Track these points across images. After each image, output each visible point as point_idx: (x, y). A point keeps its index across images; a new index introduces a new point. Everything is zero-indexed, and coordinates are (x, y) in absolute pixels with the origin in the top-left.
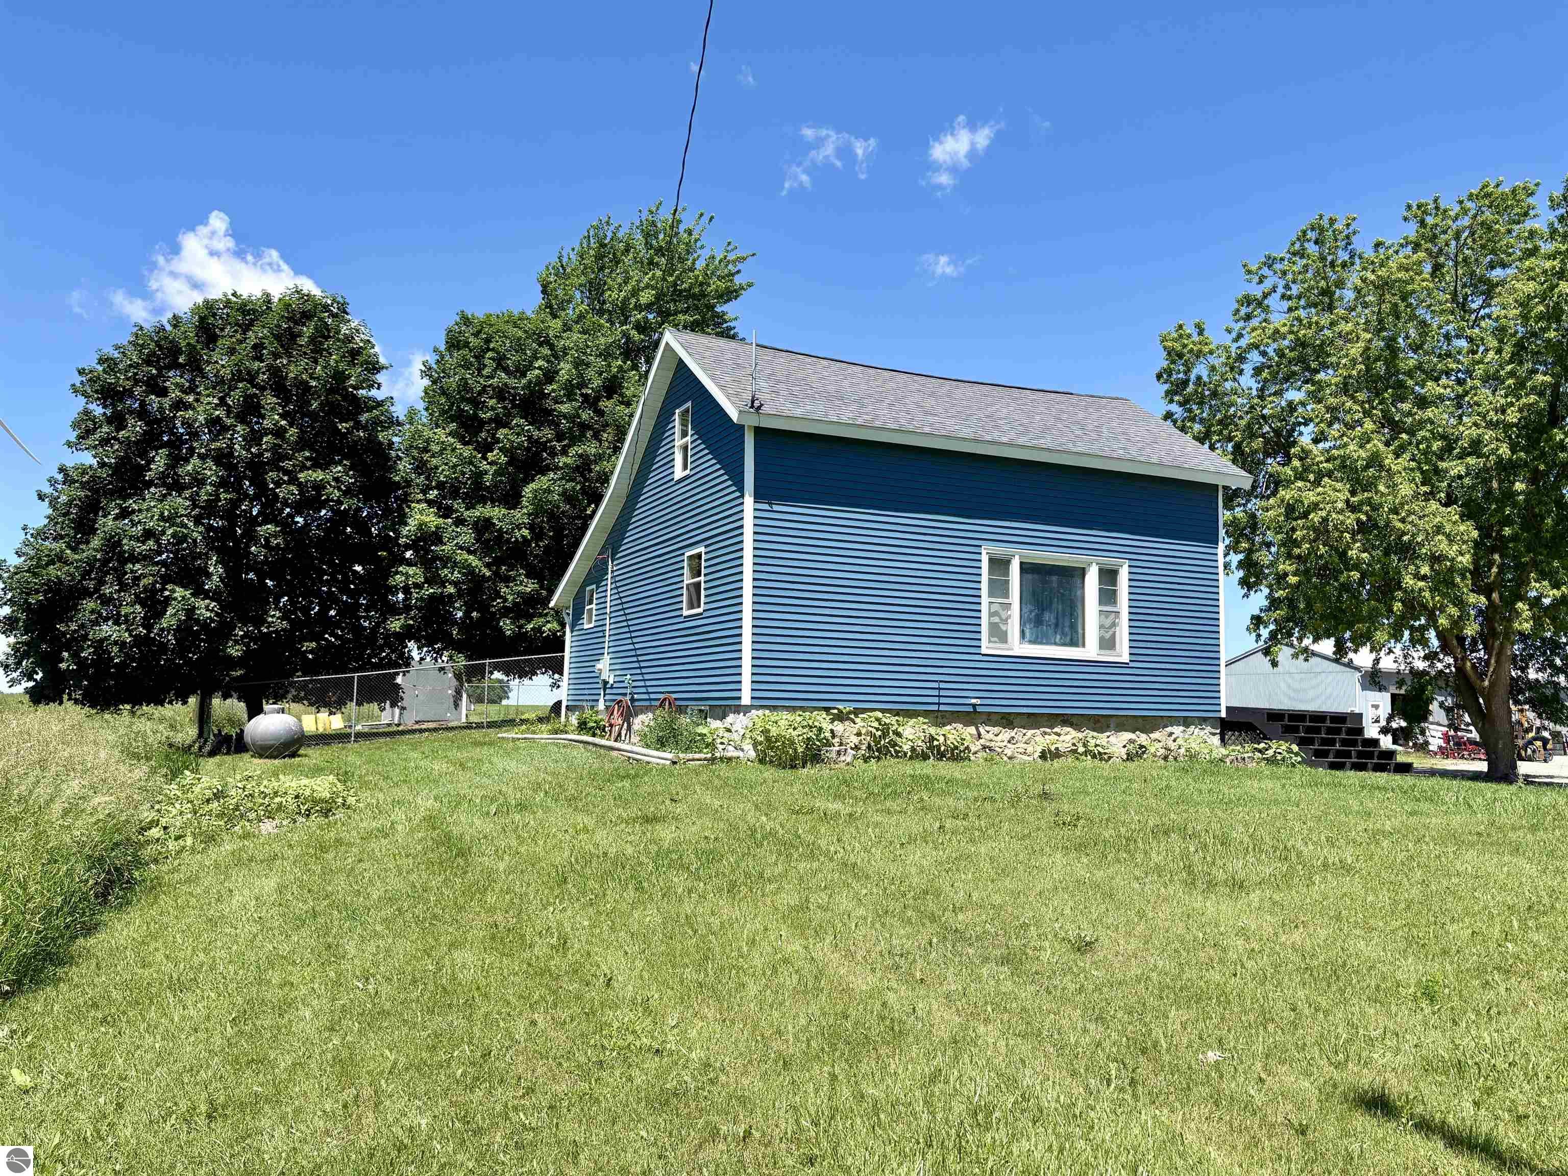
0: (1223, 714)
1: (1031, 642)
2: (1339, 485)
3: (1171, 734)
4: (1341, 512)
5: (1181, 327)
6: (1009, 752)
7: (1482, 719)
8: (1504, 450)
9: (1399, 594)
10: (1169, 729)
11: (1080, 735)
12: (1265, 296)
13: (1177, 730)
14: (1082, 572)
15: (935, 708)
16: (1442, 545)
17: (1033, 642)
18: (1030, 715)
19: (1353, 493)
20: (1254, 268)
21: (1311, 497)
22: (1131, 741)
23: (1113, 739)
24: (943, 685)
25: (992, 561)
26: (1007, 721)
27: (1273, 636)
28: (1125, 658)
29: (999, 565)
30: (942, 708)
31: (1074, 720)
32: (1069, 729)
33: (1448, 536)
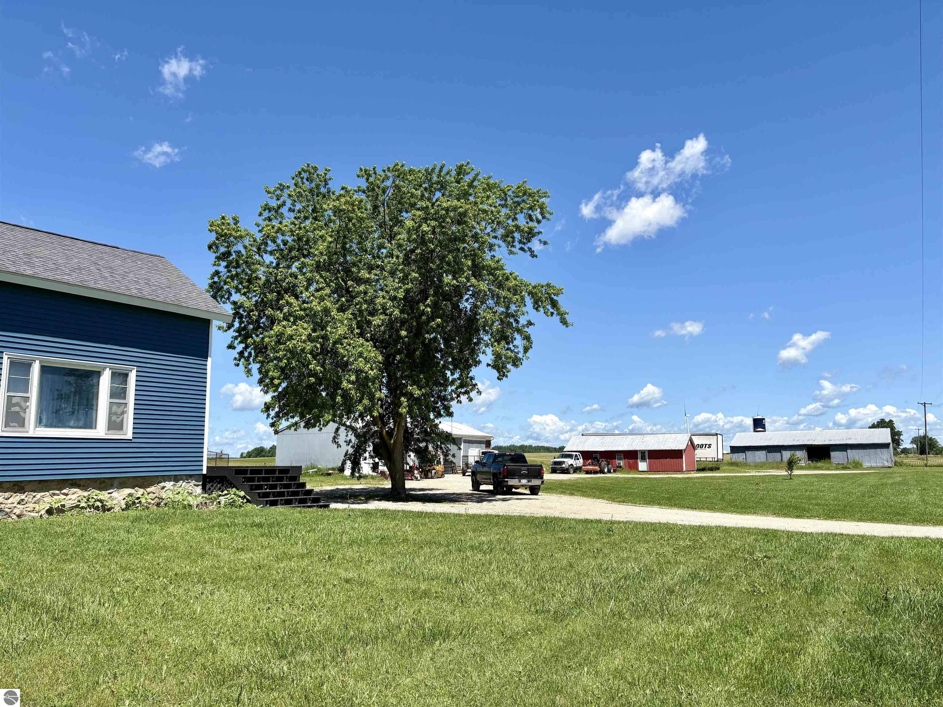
0: (205, 472)
1: (46, 426)
2: (305, 325)
3: (163, 488)
4: (304, 342)
5: (223, 218)
6: (17, 511)
7: (390, 463)
8: (397, 312)
9: (340, 392)
10: (162, 484)
11: (86, 494)
12: (279, 207)
13: (169, 485)
14: (98, 374)
16: (360, 363)
17: (50, 425)
18: (40, 481)
19: (314, 330)
20: (272, 190)
21: (289, 331)
22: (130, 495)
23: (115, 495)
25: (13, 364)
26: (18, 487)
27: (277, 415)
28: (129, 436)
29: (20, 367)
31: (82, 483)
32: (75, 490)
33: (365, 359)
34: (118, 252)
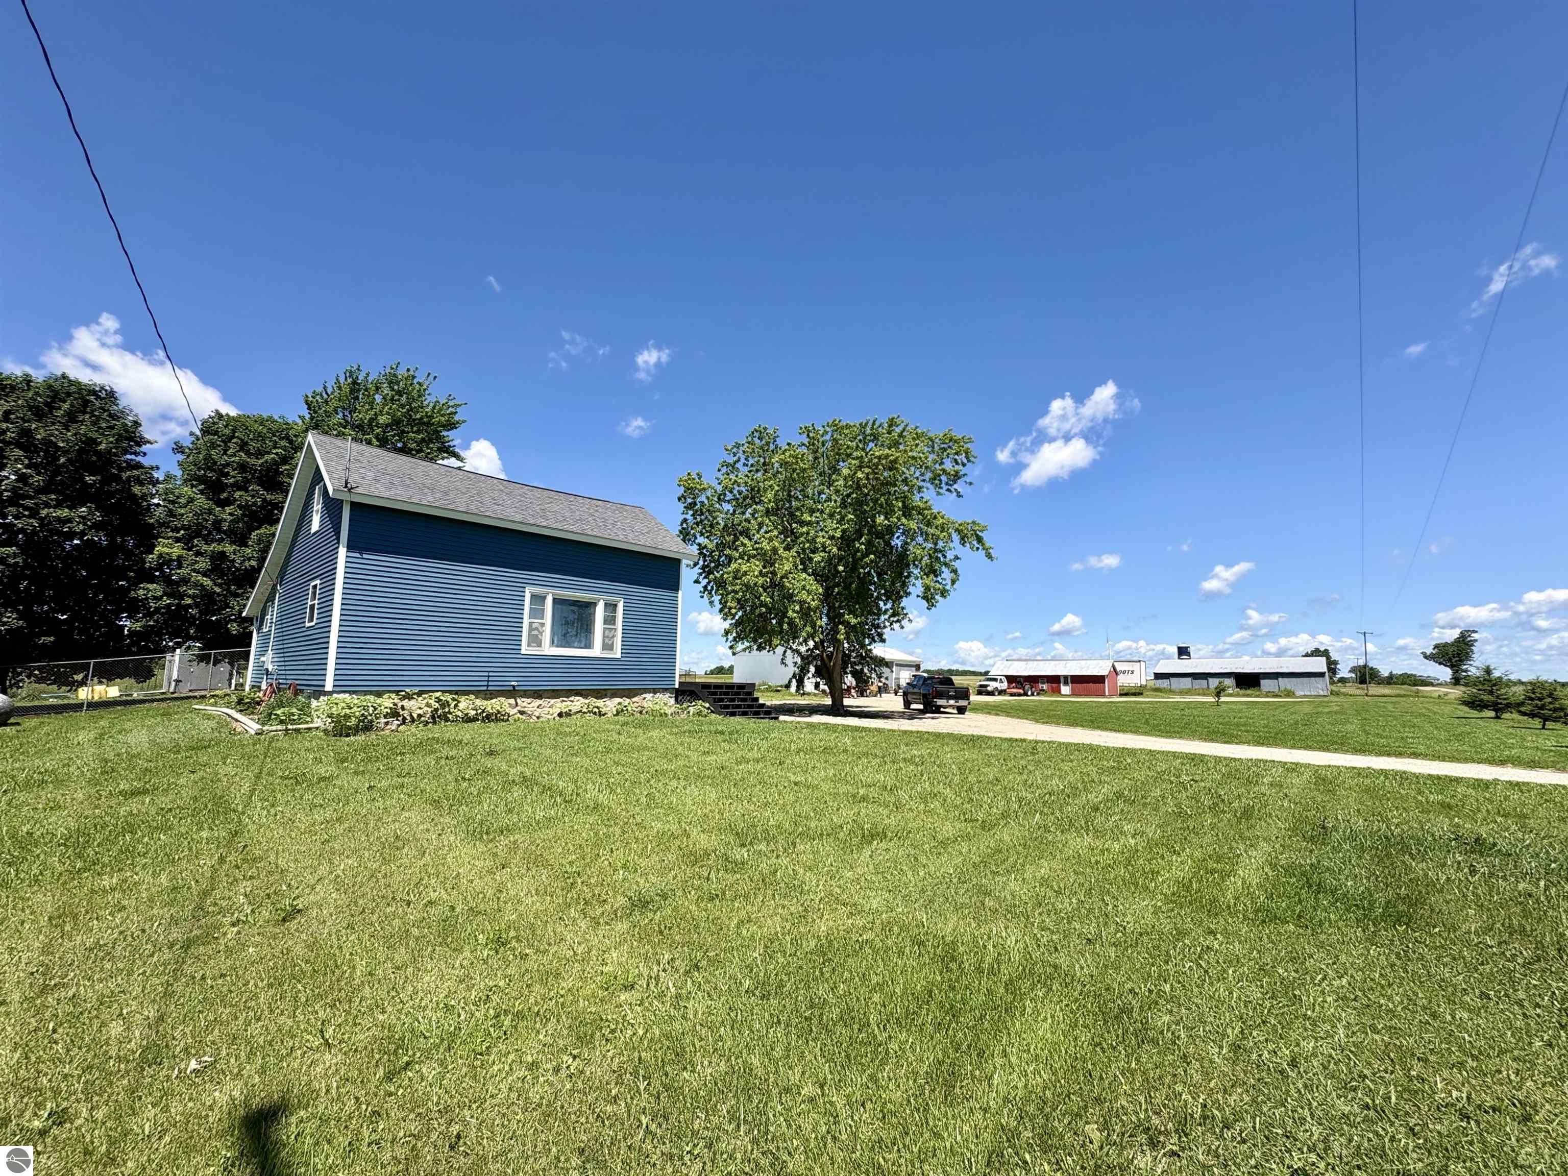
0: (677, 686)
1: (557, 646)
2: (757, 563)
3: (644, 699)
4: (757, 577)
5: (689, 474)
6: (537, 714)
7: (830, 682)
8: (835, 550)
9: (786, 620)
10: (644, 696)
11: (587, 701)
12: (735, 463)
13: (649, 696)
14: (595, 604)
15: (485, 688)
16: (804, 595)
17: (560, 646)
18: (553, 690)
19: (764, 567)
20: (729, 448)
21: (744, 568)
22: (620, 704)
23: (608, 703)
24: (491, 674)
25: (533, 596)
26: (538, 695)
27: (735, 639)
28: (618, 655)
29: (538, 599)
30: (490, 688)
31: (583, 692)
32: (577, 698)
33: (808, 591)
34: (609, 505)
